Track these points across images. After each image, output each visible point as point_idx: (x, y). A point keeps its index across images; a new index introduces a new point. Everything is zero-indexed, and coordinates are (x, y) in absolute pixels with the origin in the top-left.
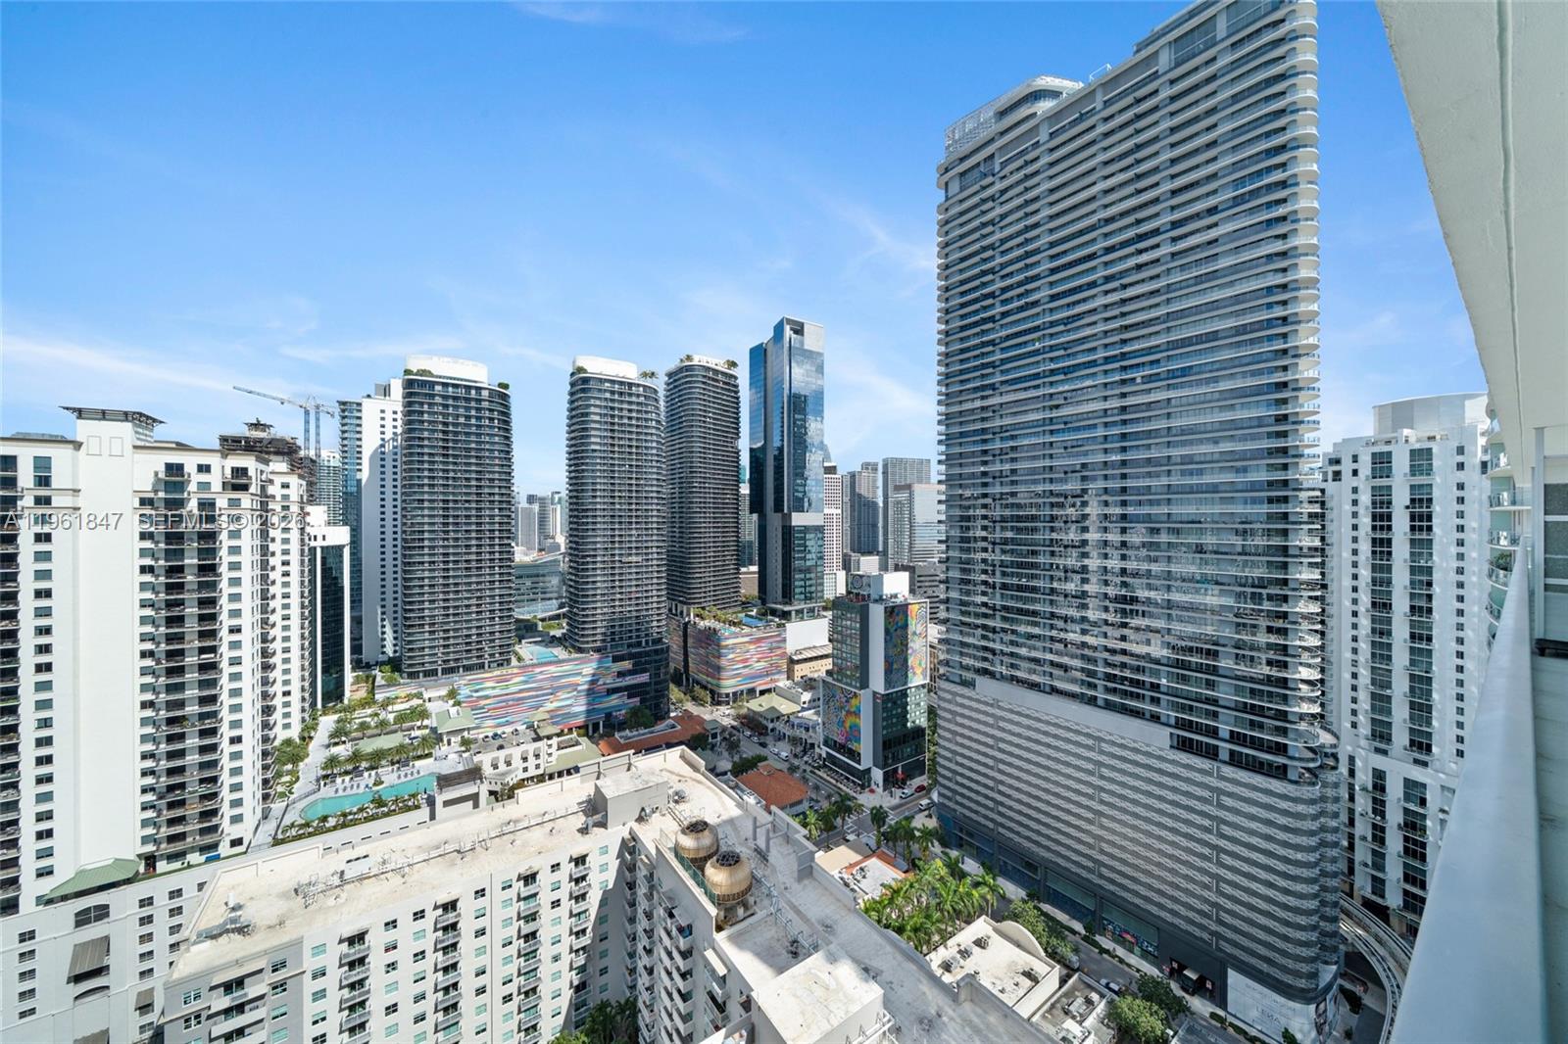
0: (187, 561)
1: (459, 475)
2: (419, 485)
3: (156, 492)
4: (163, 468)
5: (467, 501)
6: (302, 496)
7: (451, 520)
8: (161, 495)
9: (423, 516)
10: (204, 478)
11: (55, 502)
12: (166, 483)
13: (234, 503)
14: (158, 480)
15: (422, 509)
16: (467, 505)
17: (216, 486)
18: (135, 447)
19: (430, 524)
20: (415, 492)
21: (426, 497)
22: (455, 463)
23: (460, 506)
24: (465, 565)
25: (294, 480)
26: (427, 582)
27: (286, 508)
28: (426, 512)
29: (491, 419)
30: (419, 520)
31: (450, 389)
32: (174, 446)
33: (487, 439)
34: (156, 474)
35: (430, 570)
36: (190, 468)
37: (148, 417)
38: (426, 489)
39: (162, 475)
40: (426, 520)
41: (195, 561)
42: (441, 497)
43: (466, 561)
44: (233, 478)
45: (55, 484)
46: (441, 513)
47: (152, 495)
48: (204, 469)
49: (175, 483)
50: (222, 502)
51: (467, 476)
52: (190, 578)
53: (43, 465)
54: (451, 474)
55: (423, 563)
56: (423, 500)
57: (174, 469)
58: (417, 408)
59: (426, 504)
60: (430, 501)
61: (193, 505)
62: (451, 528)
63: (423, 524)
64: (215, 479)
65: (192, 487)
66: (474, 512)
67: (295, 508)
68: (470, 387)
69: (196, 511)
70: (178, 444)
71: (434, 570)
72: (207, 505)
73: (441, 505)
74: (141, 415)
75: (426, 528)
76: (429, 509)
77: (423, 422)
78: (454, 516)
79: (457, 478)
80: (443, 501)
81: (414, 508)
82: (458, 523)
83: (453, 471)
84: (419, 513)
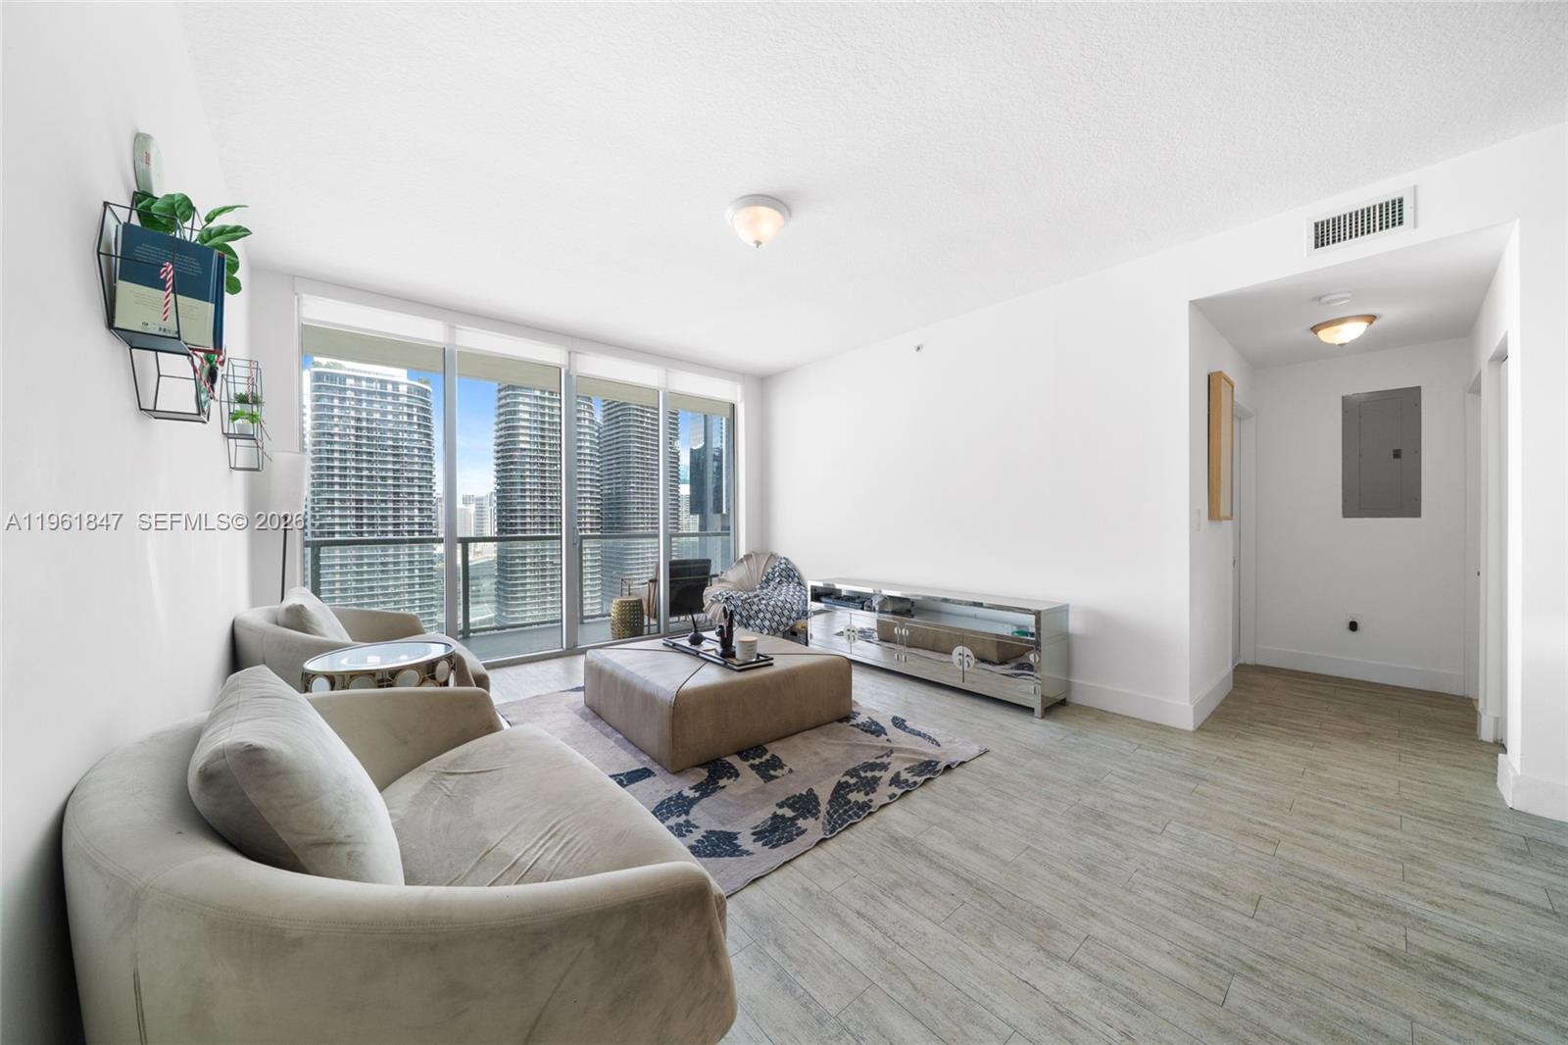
1: (374, 473)
2: (328, 484)
5: (382, 501)
7: (365, 521)
9: (333, 516)
15: (333, 508)
16: (383, 505)
19: (341, 524)
20: (325, 491)
21: (337, 496)
22: (370, 461)
23: (375, 505)
24: (380, 568)
26: (337, 585)
28: (337, 512)
29: (410, 415)
30: (329, 520)
31: (364, 383)
33: (406, 436)
35: (341, 573)
38: (337, 488)
40: (337, 520)
42: (353, 497)
43: (382, 564)
46: (354, 513)
51: (384, 474)
54: (365, 473)
55: (334, 566)
56: (333, 500)
58: (325, 402)
59: (337, 504)
60: (341, 500)
62: (365, 529)
63: (334, 524)
66: (391, 513)
68: (386, 382)
71: (346, 573)
73: (354, 505)
75: (337, 529)
76: (340, 508)
77: (333, 417)
78: (369, 517)
79: (372, 477)
80: (357, 501)
81: (323, 508)
82: (373, 524)
83: (367, 469)
84: (330, 513)
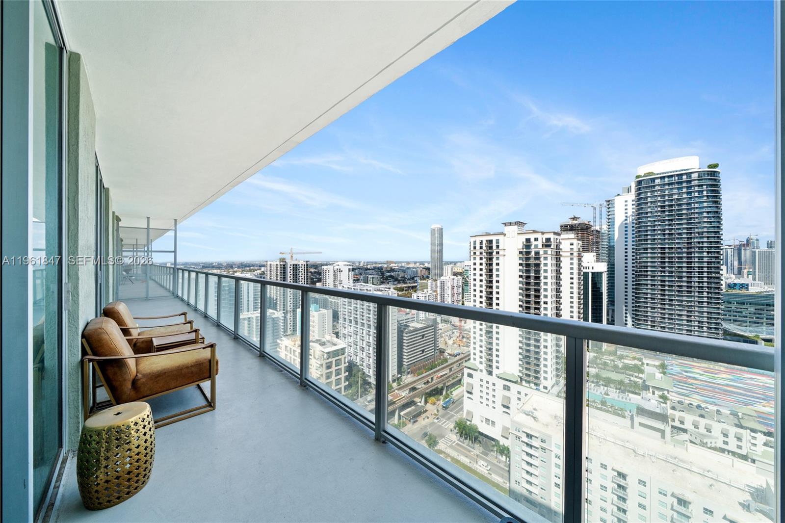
0: (531, 274)
1: (673, 232)
2: (644, 240)
3: (523, 249)
4: (525, 241)
5: (679, 248)
6: (579, 249)
8: (525, 250)
9: (647, 258)
10: (536, 243)
11: (500, 253)
12: (526, 245)
13: (546, 252)
14: (524, 245)
15: (647, 253)
16: (679, 250)
17: (540, 246)
18: (518, 234)
19: (651, 262)
20: (642, 244)
21: (649, 246)
22: (670, 225)
23: (673, 251)
24: (677, 288)
25: (575, 242)
26: (649, 296)
27: (572, 254)
28: (649, 255)
29: (701, 192)
30: (644, 260)
31: (666, 179)
32: (532, 232)
33: (697, 205)
34: (523, 243)
35: (651, 289)
36: (532, 240)
37: (522, 223)
38: (649, 242)
39: (525, 243)
40: (649, 260)
41: (533, 274)
42: (659, 246)
43: (678, 286)
44: (546, 242)
45: (500, 248)
46: (659, 255)
47: (521, 250)
48: (536, 239)
49: (528, 245)
50: (541, 252)
51: (680, 232)
52: (532, 281)
53: (498, 241)
54: (667, 232)
55: (647, 285)
56: (647, 249)
57: (528, 240)
58: (643, 196)
59: (649, 251)
60: (651, 248)
61: (533, 254)
62: (667, 265)
63: (647, 262)
64: (539, 243)
65: (533, 247)
66: (685, 255)
67: (575, 254)
68: (682, 175)
69: (534, 256)
70: (533, 231)
71: (654, 290)
72: (537, 253)
73: (659, 251)
74: (519, 222)
75: (649, 264)
76: (651, 253)
77: (647, 203)
78: (669, 258)
79: (672, 234)
80: (661, 248)
81: (641, 253)
82: (672, 262)
83: (669, 229)
84: (645, 256)
